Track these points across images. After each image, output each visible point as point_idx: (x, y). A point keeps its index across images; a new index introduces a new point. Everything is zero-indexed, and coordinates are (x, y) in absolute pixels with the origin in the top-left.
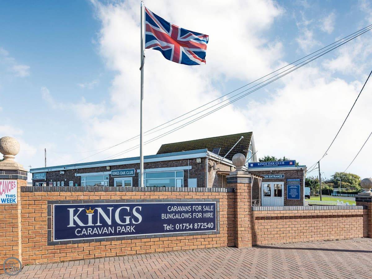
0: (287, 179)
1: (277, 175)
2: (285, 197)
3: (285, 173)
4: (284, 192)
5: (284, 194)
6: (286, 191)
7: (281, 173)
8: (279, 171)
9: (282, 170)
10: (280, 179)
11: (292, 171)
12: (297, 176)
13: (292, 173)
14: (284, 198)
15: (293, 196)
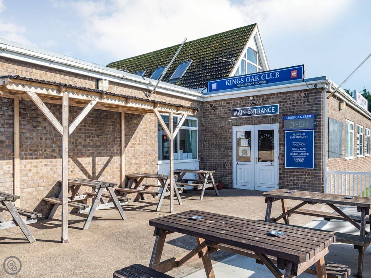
0: (284, 115)
1: (263, 108)
2: (281, 162)
3: (280, 100)
4: (280, 149)
5: (280, 154)
6: (282, 148)
7: (273, 100)
8: (269, 96)
9: (274, 94)
10: (270, 116)
11: (296, 95)
12: (308, 108)
13: (296, 99)
14: (280, 164)
15: (297, 160)
